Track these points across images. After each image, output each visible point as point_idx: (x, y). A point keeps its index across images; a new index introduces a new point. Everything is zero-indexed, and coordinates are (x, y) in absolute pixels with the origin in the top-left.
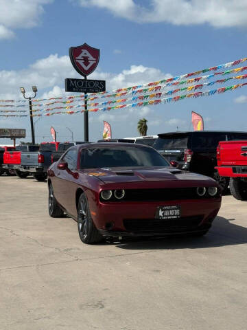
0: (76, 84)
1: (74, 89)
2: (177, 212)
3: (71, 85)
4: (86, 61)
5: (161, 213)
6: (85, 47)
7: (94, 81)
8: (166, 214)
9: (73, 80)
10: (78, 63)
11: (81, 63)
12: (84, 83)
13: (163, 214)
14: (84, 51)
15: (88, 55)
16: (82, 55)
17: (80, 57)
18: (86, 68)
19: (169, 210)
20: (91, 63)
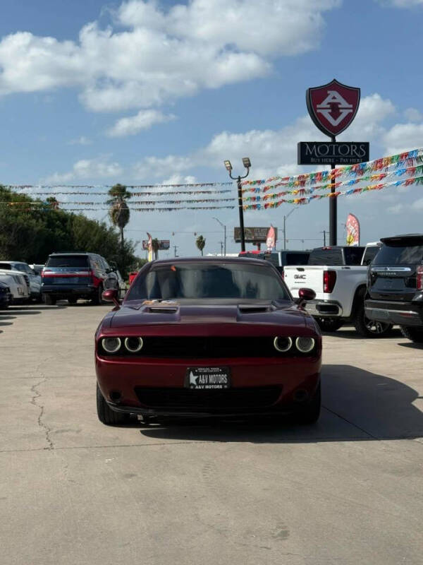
0: (317, 150)
1: (312, 160)
2: (223, 378)
3: (308, 154)
4: (335, 110)
5: (193, 379)
6: (335, 85)
7: (349, 144)
8: (202, 380)
9: (311, 144)
10: (320, 115)
11: (326, 114)
12: (331, 148)
13: (197, 380)
14: (333, 93)
15: (339, 99)
16: (329, 99)
17: (324, 104)
18: (335, 123)
19: (208, 374)
20: (345, 113)
